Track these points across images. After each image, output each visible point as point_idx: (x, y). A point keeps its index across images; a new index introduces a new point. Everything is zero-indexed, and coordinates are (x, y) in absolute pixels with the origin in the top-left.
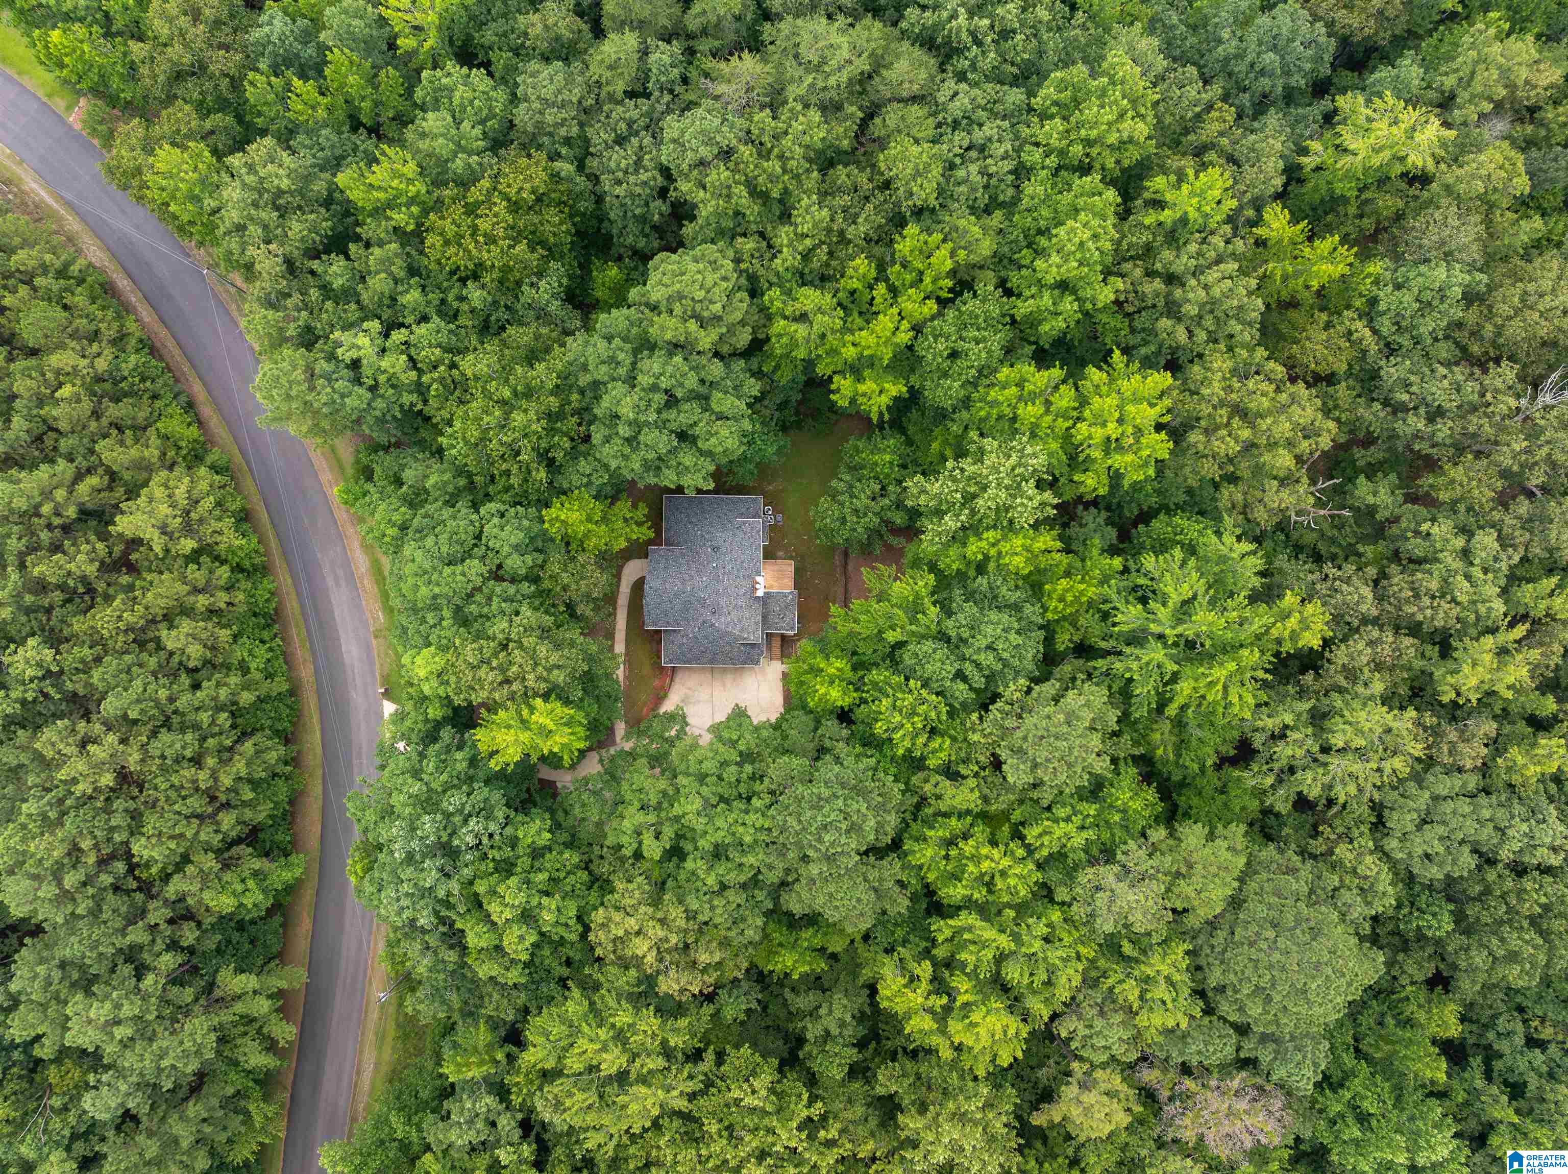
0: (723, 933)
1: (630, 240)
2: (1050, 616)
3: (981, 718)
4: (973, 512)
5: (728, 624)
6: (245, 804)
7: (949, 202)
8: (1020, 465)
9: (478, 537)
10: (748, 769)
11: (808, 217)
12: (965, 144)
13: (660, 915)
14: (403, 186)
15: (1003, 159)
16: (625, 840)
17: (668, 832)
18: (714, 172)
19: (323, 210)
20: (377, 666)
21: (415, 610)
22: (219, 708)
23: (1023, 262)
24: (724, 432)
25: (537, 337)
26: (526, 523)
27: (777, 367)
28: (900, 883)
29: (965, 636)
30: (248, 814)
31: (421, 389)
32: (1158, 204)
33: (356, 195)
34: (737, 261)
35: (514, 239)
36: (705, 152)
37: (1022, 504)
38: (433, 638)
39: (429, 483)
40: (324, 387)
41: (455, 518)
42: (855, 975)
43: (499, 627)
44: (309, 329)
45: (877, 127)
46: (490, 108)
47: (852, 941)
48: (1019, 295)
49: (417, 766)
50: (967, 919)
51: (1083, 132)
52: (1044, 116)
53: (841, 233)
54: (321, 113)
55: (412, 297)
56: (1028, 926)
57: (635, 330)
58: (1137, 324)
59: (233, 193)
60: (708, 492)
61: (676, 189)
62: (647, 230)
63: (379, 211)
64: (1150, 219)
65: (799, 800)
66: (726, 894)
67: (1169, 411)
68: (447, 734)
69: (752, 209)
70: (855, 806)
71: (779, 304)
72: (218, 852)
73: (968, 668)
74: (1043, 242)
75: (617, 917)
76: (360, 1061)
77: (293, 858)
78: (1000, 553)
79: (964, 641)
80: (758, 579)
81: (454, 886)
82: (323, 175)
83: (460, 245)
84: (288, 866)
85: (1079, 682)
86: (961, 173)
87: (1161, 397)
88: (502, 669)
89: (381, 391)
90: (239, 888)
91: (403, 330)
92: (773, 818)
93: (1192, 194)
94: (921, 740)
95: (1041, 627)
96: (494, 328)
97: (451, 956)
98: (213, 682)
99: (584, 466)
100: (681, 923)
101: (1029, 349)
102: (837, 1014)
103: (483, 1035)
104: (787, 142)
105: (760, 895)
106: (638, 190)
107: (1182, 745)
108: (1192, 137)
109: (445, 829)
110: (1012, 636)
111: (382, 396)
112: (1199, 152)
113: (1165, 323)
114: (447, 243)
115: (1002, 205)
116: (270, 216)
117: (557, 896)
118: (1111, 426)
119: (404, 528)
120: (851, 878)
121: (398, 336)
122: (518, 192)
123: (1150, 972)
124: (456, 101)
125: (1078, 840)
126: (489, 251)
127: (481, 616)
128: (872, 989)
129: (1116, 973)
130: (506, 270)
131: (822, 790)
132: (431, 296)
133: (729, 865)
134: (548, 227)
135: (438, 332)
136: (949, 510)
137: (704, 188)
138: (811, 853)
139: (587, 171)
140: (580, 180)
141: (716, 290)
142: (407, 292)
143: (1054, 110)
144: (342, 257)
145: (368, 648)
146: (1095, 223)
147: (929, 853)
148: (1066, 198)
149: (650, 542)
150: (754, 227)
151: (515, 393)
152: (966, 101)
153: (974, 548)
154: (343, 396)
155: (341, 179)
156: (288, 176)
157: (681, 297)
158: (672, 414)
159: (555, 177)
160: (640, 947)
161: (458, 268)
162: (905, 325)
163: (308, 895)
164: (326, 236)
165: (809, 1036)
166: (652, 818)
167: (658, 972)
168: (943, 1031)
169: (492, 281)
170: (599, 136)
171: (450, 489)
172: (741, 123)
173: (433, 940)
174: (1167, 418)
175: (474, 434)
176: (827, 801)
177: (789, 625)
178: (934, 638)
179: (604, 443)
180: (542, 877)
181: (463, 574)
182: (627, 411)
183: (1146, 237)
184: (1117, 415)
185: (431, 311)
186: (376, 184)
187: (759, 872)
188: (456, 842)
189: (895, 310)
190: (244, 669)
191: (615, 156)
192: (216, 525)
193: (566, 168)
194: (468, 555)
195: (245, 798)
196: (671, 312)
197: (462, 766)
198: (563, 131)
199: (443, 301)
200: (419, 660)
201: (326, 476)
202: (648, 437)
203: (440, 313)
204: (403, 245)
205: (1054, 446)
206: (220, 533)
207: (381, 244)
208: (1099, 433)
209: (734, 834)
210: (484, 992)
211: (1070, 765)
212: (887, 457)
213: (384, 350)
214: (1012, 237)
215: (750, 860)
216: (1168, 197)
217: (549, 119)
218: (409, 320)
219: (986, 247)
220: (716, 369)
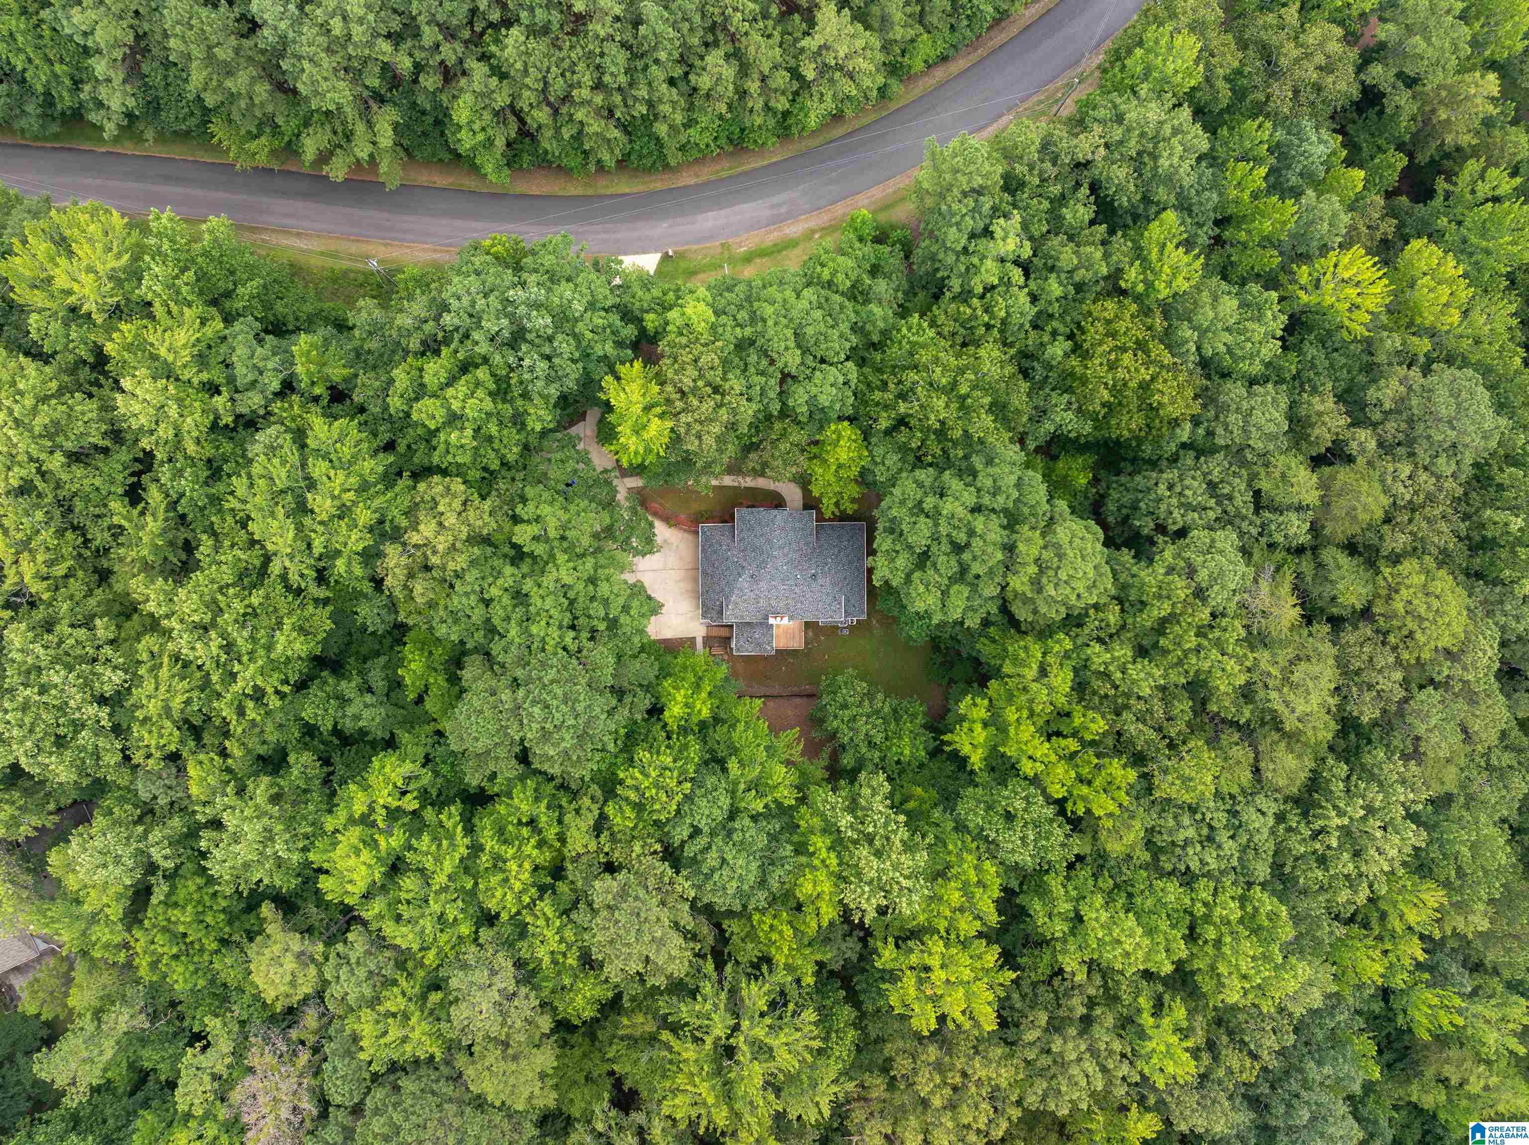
0: (442, 602)
1: (1115, 495)
2: (756, 917)
3: (655, 852)
4: (855, 842)
5: (741, 590)
6: (558, 130)
7: (1157, 808)
8: (901, 889)
9: (823, 361)
10: (602, 626)
11: (1142, 675)
12: (1215, 823)
13: (458, 545)
14: (1164, 277)
15: (1201, 860)
16: (531, 506)
17: (540, 549)
18: (1184, 584)
19: (1138, 197)
20: (695, 247)
21: (749, 299)
22: (650, 104)
23: (1100, 880)
24: (930, 600)
25: (1018, 412)
26: (837, 406)
27: (994, 641)
28: (494, 776)
29: (735, 837)
30: (549, 133)
31: (965, 296)
32: (1158, 1008)
33: (1155, 231)
34: (1096, 607)
35: (1114, 386)
36: (1203, 575)
37: (863, 893)
38: (723, 319)
39: (873, 307)
40: (966, 206)
41: (841, 336)
42: (402, 723)
43: (736, 384)
44: (1022, 184)
45: (1230, 736)
46: (1244, 358)
47: (435, 720)
48: (1068, 878)
49: (598, 305)
50: (462, 842)
51: (1228, 939)
52: (1243, 900)
53: (1127, 707)
54: (1233, 193)
55: (1055, 288)
56: (455, 900)
57: (1026, 511)
58: (1041, 989)
59: (1154, 112)
60: (870, 580)
61: (1166, 542)
62: (1124, 511)
63: (1139, 254)
64: (1144, 1002)
65: (573, 681)
66: (481, 605)
67: (958, 1026)
68: (629, 332)
69: (1148, 619)
70: (567, 737)
71: (1057, 647)
72: (512, 106)
73: (702, 841)
74: (1121, 901)
75: (457, 504)
76: (311, 236)
77: (506, 171)
78: (815, 868)
79: (729, 834)
80: (786, 619)
81: (483, 348)
82: (1172, 196)
83: (1107, 335)
84: (499, 168)
85: (692, 945)
86: (1186, 820)
87: (971, 1018)
88: (694, 390)
89: (962, 258)
90: (477, 127)
91: (1022, 279)
92: (555, 654)
93: (1168, 1046)
94: (633, 796)
95: (745, 907)
96: (1026, 363)
97: (414, 344)
98: (676, 98)
99: (893, 459)
100: (451, 566)
101: (1014, 884)
102: (366, 714)
103: (337, 373)
104: (1215, 654)
105: (479, 636)
106: (1163, 507)
107: (633, 1041)
108: (1225, 1039)
109: (539, 336)
110: (734, 884)
111: (957, 260)
112: (1211, 1046)
113: (1043, 1018)
114: (1109, 322)
115: (1156, 858)
116: (1133, 146)
117: (475, 443)
118: (943, 975)
119: (830, 284)
120: (498, 731)
121: (1017, 275)
122: (1159, 391)
123: (414, 1020)
124: (1249, 325)
125: (542, 952)
126: (1101, 364)
127: (746, 365)
128: (390, 744)
129: (413, 988)
130: (1084, 381)
131: (583, 704)
132: (1057, 305)
133: (509, 609)
134: (1125, 418)
135: (1021, 314)
136: (855, 818)
137: (1167, 573)
138: (521, 693)
139: (1181, 452)
140: (1173, 447)
141: (1068, 591)
142: (1060, 283)
143: (1249, 909)
144: (1093, 215)
145: (711, 237)
146: (1140, 954)
147: (524, 807)
148: (1164, 925)
149: (820, 513)
150: (1130, 621)
151: (964, 398)
152: (1257, 825)
153: (819, 843)
154: (958, 224)
155: (1170, 216)
156: (1171, 165)
157: (1060, 556)
158: (946, 547)
159: (1175, 423)
160: (427, 529)
161: (1083, 333)
162: (1040, 767)
163: (469, 183)
164: (1113, 200)
165: (344, 684)
166: (552, 533)
167: (404, 544)
168: (352, 821)
169: (1073, 367)
170: (1216, 466)
171: (868, 327)
172: (1232, 607)
173: (429, 327)
174: (952, 1026)
175: (924, 357)
176: (573, 709)
177: (741, 646)
178: (732, 805)
179: (916, 481)
180: (493, 429)
181: (787, 348)
182: (948, 506)
183: (1126, 998)
184: (953, 979)
185: (1041, 305)
186: (1166, 253)
187: (502, 636)
188: (524, 348)
189: (1053, 758)
190: (690, 123)
191: (1196, 484)
192: (828, 97)
193: (1184, 433)
194: (805, 351)
195: (564, 130)
196: (1045, 547)
197: (599, 351)
198: (1220, 431)
199: (1051, 316)
200: (702, 306)
201: (877, 193)
202: (924, 526)
203: (1039, 314)
204: (1106, 278)
205: (922, 918)
206: (821, 100)
207: (1106, 256)
208: (934, 962)
209: (538, 614)
210: (380, 372)
211: (612, 942)
212: (907, 752)
213: (1002, 261)
214: (1124, 870)
215: (514, 632)
216: (1166, 1021)
217: (1232, 418)
218: (1033, 285)
219: (1115, 848)
220: (990, 590)
